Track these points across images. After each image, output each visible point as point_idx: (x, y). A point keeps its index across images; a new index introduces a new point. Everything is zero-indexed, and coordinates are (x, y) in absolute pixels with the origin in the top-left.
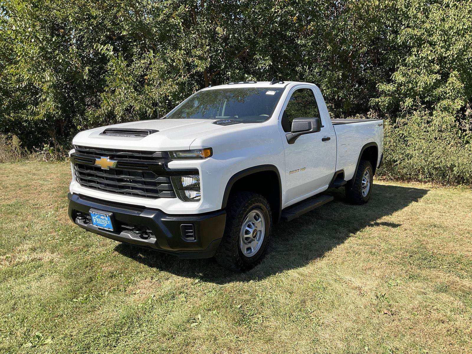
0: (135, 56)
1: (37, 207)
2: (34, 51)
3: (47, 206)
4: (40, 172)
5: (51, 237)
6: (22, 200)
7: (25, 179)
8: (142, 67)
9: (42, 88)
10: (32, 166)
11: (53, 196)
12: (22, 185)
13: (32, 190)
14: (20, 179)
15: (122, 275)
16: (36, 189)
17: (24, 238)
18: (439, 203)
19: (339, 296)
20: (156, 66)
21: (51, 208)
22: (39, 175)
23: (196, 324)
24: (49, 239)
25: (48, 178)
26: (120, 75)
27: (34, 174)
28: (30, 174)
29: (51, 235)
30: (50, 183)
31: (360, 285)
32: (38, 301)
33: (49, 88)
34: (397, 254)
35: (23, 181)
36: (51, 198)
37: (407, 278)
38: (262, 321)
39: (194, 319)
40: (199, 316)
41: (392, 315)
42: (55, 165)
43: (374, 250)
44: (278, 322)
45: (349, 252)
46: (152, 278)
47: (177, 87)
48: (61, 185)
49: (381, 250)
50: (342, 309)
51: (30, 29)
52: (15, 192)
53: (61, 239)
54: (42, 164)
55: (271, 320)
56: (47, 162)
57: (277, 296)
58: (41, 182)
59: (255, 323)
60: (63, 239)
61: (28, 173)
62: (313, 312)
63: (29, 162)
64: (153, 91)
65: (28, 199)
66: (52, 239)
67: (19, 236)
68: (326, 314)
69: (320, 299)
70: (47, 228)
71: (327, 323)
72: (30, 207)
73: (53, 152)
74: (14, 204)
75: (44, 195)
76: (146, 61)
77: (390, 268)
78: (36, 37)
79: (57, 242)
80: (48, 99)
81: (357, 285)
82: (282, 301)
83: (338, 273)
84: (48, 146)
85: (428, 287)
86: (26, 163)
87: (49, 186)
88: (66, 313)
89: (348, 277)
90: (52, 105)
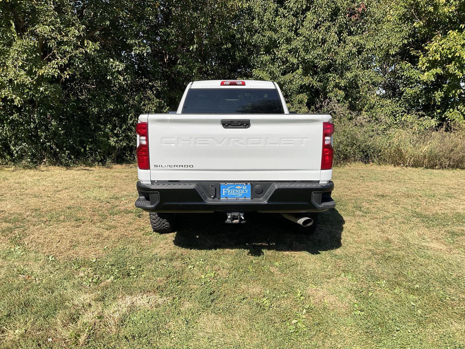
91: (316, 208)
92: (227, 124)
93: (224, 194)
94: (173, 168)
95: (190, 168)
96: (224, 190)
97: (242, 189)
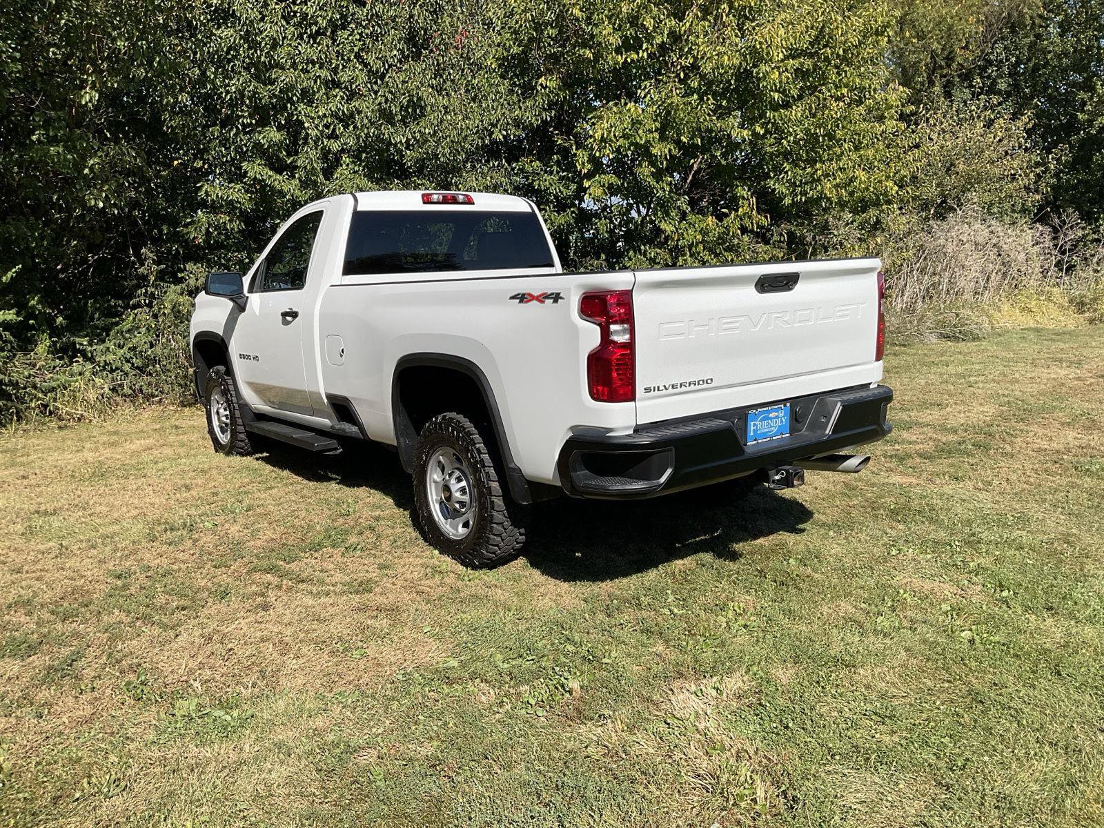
92: (767, 284)
93: (752, 433)
96: (752, 424)
97: (778, 417)
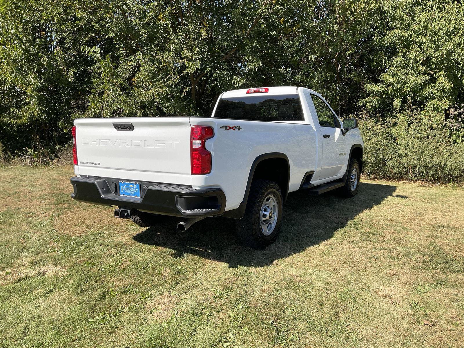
0: (122, 58)
1: (29, 215)
2: (17, 54)
3: (41, 214)
4: (26, 178)
5: (50, 248)
6: (13, 208)
7: (13, 185)
8: (128, 69)
9: (26, 91)
10: (16, 171)
11: (45, 204)
12: (11, 192)
13: (22, 197)
14: (7, 186)
15: (137, 290)
16: (26, 197)
17: (22, 250)
18: (436, 202)
19: (372, 306)
20: (145, 68)
21: (45, 216)
22: (26, 181)
23: (229, 343)
24: (49, 250)
25: (36, 184)
26: (108, 78)
27: (21, 180)
28: (17, 180)
29: (50, 246)
30: (39, 189)
31: (390, 293)
32: (51, 322)
33: (33, 91)
34: (417, 258)
35: (10, 187)
36: (44, 206)
37: (435, 284)
38: (298, 338)
39: (226, 338)
40: (231, 335)
41: (433, 325)
42: (41, 171)
43: (393, 255)
44: (315, 338)
45: (369, 258)
46: (170, 292)
47: (167, 89)
48: (52, 191)
49: (400, 254)
50: (378, 321)
51: (13, 30)
52: (4, 200)
53: (62, 251)
54: (27, 168)
55: (308, 336)
56: (31, 166)
57: (307, 309)
58: (31, 189)
59: (291, 340)
60: (64, 250)
61: (14, 179)
62: (349, 325)
63: (12, 167)
64: (143, 94)
65: (19, 207)
66: (52, 250)
67: (16, 248)
68: (363, 326)
69: (353, 310)
70: (45, 238)
71: (367, 337)
72: (23, 215)
73: (38, 157)
74: (5, 212)
75: (35, 202)
76: (133, 63)
77: (415, 273)
78: (19, 39)
79: (58, 254)
80: (32, 102)
81: (387, 293)
82: (314, 314)
83: (363, 281)
84: (33, 150)
85: (459, 293)
86: (10, 169)
87: (40, 192)
88: (84, 336)
89: (375, 285)
90: (37, 108)
91: (180, 212)
93: (122, 191)
94: (89, 165)
95: (97, 165)
96: (122, 187)
97: (133, 188)
